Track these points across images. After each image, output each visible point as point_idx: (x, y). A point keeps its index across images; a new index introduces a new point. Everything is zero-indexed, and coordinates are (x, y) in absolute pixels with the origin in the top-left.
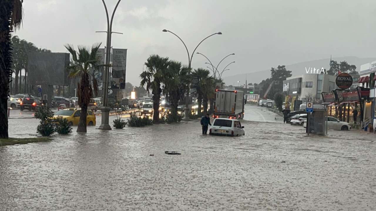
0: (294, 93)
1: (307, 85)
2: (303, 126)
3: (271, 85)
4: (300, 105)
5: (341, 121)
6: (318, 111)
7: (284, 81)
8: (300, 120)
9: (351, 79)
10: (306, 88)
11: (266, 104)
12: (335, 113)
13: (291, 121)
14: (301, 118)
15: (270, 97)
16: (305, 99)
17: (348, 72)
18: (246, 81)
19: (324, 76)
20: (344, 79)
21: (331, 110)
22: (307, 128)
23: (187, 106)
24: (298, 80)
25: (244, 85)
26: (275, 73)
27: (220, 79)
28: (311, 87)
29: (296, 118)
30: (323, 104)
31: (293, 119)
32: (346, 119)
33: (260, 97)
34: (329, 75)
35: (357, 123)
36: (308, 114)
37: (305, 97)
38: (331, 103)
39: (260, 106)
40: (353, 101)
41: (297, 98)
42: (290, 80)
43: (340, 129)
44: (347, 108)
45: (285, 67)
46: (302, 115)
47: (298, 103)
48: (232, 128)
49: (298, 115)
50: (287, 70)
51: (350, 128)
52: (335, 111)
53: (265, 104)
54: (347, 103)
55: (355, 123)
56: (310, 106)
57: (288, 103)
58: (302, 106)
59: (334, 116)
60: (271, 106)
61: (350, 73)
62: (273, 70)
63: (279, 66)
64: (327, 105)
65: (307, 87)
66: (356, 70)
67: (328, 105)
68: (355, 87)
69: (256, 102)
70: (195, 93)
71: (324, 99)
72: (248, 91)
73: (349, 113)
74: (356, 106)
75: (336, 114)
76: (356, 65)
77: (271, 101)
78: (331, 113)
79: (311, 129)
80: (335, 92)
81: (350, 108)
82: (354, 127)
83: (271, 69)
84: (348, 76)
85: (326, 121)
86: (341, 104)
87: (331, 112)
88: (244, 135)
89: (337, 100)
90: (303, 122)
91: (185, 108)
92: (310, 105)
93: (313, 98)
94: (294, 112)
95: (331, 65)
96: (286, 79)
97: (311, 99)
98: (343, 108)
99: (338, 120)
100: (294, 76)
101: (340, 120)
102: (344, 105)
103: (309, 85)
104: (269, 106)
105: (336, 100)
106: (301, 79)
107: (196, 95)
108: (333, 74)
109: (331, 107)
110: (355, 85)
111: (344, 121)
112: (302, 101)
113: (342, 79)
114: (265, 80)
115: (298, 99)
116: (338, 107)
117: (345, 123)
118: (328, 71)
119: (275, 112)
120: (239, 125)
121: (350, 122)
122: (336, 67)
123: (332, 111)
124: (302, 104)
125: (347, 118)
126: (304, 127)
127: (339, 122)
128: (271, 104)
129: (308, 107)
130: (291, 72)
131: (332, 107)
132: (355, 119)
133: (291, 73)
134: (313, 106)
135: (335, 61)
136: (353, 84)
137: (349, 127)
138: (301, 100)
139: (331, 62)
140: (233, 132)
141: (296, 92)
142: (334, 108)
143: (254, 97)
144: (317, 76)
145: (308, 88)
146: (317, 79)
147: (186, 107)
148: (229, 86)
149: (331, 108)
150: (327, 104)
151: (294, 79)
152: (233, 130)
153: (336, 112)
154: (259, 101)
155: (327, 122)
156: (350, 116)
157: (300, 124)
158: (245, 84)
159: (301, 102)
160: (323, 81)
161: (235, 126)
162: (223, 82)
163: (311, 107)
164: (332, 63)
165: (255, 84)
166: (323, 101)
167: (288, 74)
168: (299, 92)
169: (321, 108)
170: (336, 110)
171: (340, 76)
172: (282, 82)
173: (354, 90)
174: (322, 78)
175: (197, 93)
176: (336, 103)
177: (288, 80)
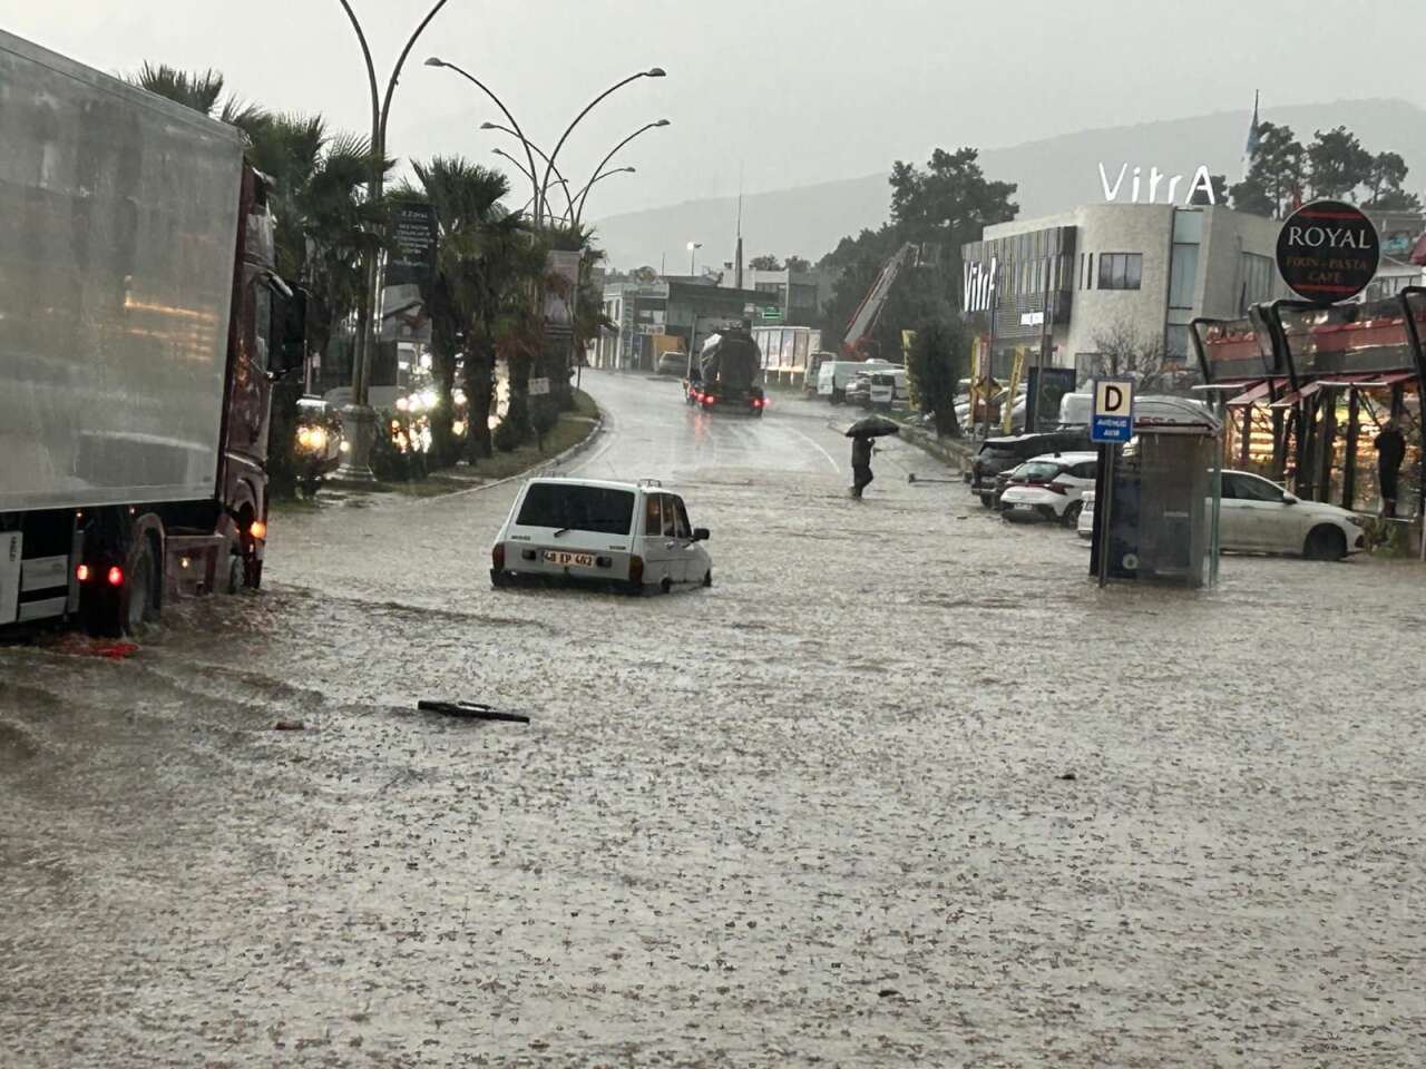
0: (1026, 319)
1: (1106, 272)
2: (1076, 526)
3: (888, 272)
4: (1060, 399)
5: (1305, 495)
6: (1163, 435)
7: (968, 250)
8: (1060, 489)
9: (1372, 239)
10: (1103, 292)
11: (860, 387)
12: (1270, 447)
13: (1005, 497)
14: (1062, 479)
15: (881, 343)
16: (1097, 358)
17: (1360, 195)
18: (740, 241)
19: (1210, 220)
20: (1327, 239)
21: (1246, 431)
22: (1096, 536)
23: (361, 397)
24: (1053, 242)
25: (729, 265)
26: (918, 195)
27: (576, 228)
28: (1130, 285)
29: (1035, 481)
30: (1197, 395)
31: (1019, 481)
32: (1336, 484)
33: (825, 344)
34: (1245, 216)
35: (1399, 511)
36: (1101, 456)
37: (1094, 349)
38: (1249, 388)
39: (822, 397)
40: (1376, 376)
41: (1048, 349)
42: (1006, 243)
43: (1299, 550)
44: (1342, 416)
45: (976, 162)
46: (1070, 458)
47: (1049, 383)
48: (632, 542)
49: (1050, 458)
50: (989, 178)
51: (1360, 542)
52: (1271, 437)
53: (852, 386)
54: (1344, 388)
55: (1390, 510)
56: (1113, 403)
57: (989, 383)
58: (1071, 399)
59: (1261, 468)
60: (887, 398)
61: (1364, 205)
62: (902, 176)
63: (938, 154)
64: (1225, 395)
65: (1105, 283)
66: (1407, 186)
67: (1233, 402)
68: (1392, 291)
69: (799, 376)
70: (414, 312)
71: (1208, 359)
72: (749, 309)
73: (1351, 449)
74: (1397, 408)
75: (1275, 452)
76: (1403, 156)
77: (891, 372)
78: (1246, 451)
79: (1121, 549)
80: (1270, 319)
81: (1363, 417)
82: (1380, 539)
83: (891, 171)
84: (1354, 220)
85: (1209, 501)
86: (1306, 391)
87: (1246, 441)
88: (707, 582)
89: (1282, 371)
90: (1076, 506)
91: (349, 407)
92: (1114, 395)
93: (1139, 354)
94: (1025, 437)
95: (1255, 149)
96: (981, 238)
97: (1132, 359)
98: (1319, 416)
99: (1287, 495)
100: (1033, 220)
101: (1297, 493)
102: (1328, 398)
103: (1118, 273)
104: (874, 398)
105: (1278, 366)
106: (1069, 237)
107: (414, 324)
108: (1265, 208)
109: (1249, 407)
110: (1396, 279)
111: (1324, 498)
112: (1073, 373)
113: (1315, 238)
114: (855, 238)
115: (1056, 361)
116: (1287, 414)
117: (1331, 512)
118: (1235, 191)
119: (909, 439)
120: (678, 525)
121: (1359, 505)
122: (1286, 165)
123: (1253, 435)
124: (1073, 390)
125: (1341, 482)
126: (1083, 536)
127: (1293, 502)
128: (889, 389)
129: (1101, 411)
130: (1013, 188)
131: (1255, 413)
132: (1389, 488)
133: (1011, 200)
134: (1132, 402)
135: (1278, 125)
136: (1380, 273)
137: (1354, 533)
138: (1070, 365)
139: (1258, 130)
140: (637, 565)
141: (1038, 318)
142: (1263, 419)
143: (789, 344)
144: (1168, 213)
145: (1117, 292)
146: (1166, 239)
147: (357, 402)
148: (636, 273)
149: (1248, 419)
150: (1223, 392)
151: (1029, 235)
152: (637, 552)
153: (1276, 442)
154: (816, 368)
155: (1217, 506)
156: (1359, 464)
157: (1059, 512)
158: (733, 260)
159: (1068, 380)
160: (1204, 253)
161: (652, 526)
162: (595, 246)
163: (1123, 411)
164: (1263, 139)
165: (796, 265)
166: (1200, 376)
167: (994, 202)
168: (1061, 318)
169: (1188, 420)
170: (1277, 432)
171: (1303, 218)
172: (959, 254)
173: (1384, 310)
174: (1196, 228)
175: (426, 312)
176: (1277, 385)
177: (995, 242)
